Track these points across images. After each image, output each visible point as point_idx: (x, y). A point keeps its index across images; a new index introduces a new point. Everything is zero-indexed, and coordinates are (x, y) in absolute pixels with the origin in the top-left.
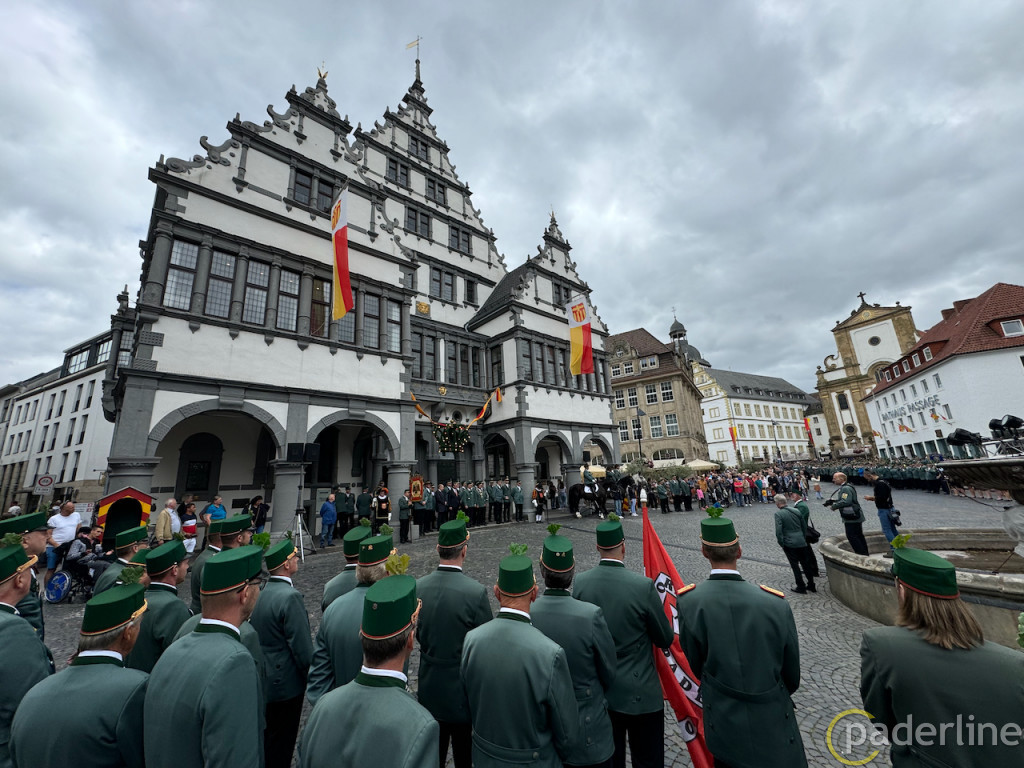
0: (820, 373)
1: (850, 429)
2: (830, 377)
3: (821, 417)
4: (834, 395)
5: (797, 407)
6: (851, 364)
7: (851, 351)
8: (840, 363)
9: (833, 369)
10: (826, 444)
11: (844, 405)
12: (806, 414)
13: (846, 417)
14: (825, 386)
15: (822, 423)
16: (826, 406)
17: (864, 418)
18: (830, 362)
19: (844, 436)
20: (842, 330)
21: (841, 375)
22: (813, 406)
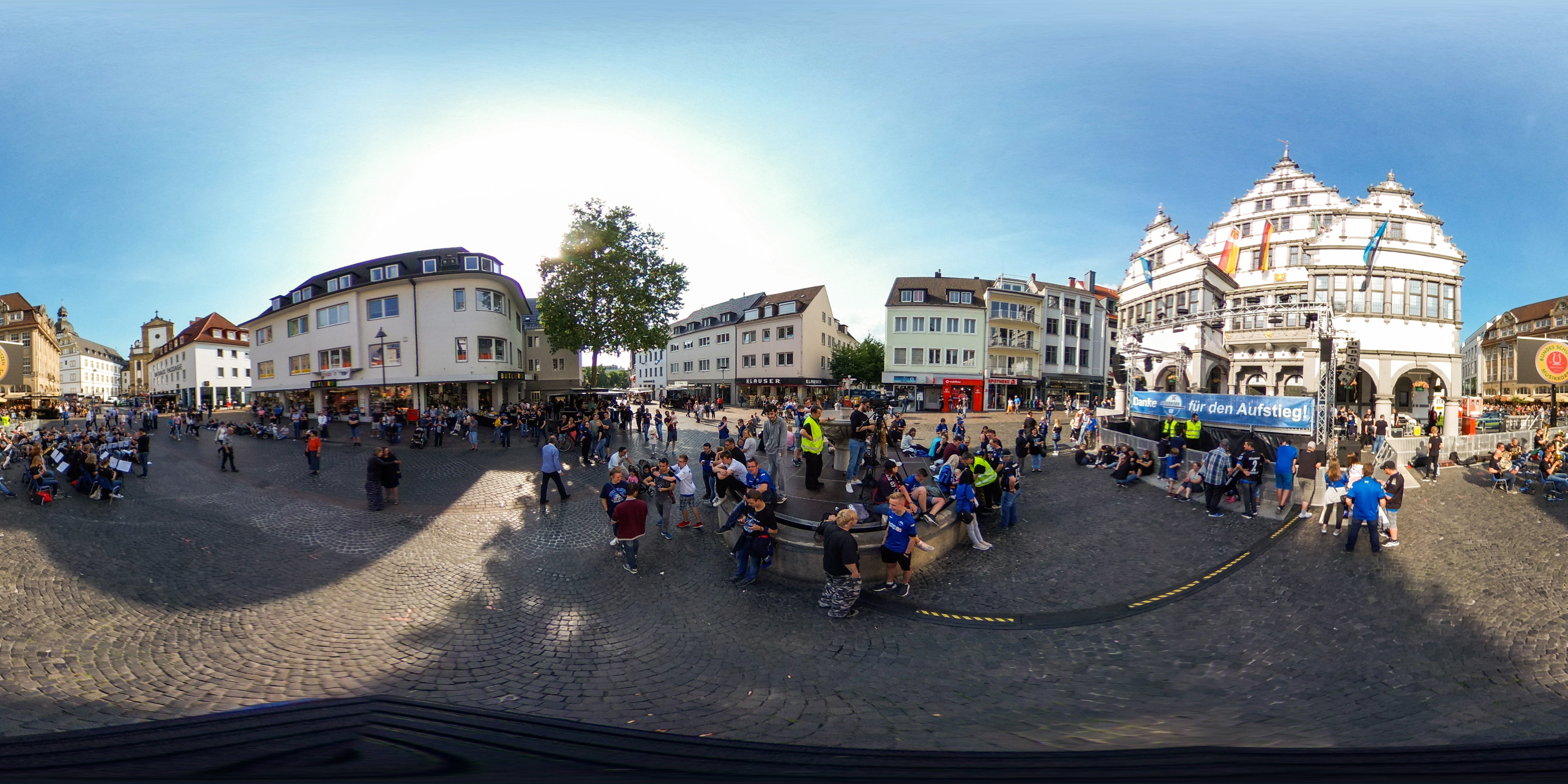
0: (132, 348)
1: (139, 381)
2: (136, 352)
3: (128, 373)
4: (136, 361)
5: (118, 366)
6: (146, 346)
7: (147, 339)
8: (141, 346)
9: (137, 347)
10: (127, 388)
11: (139, 368)
12: (121, 371)
13: (139, 374)
14: (132, 355)
15: (128, 378)
16: (131, 367)
17: (146, 375)
18: (137, 344)
19: (136, 384)
20: (145, 328)
21: (140, 351)
22: (126, 366)
